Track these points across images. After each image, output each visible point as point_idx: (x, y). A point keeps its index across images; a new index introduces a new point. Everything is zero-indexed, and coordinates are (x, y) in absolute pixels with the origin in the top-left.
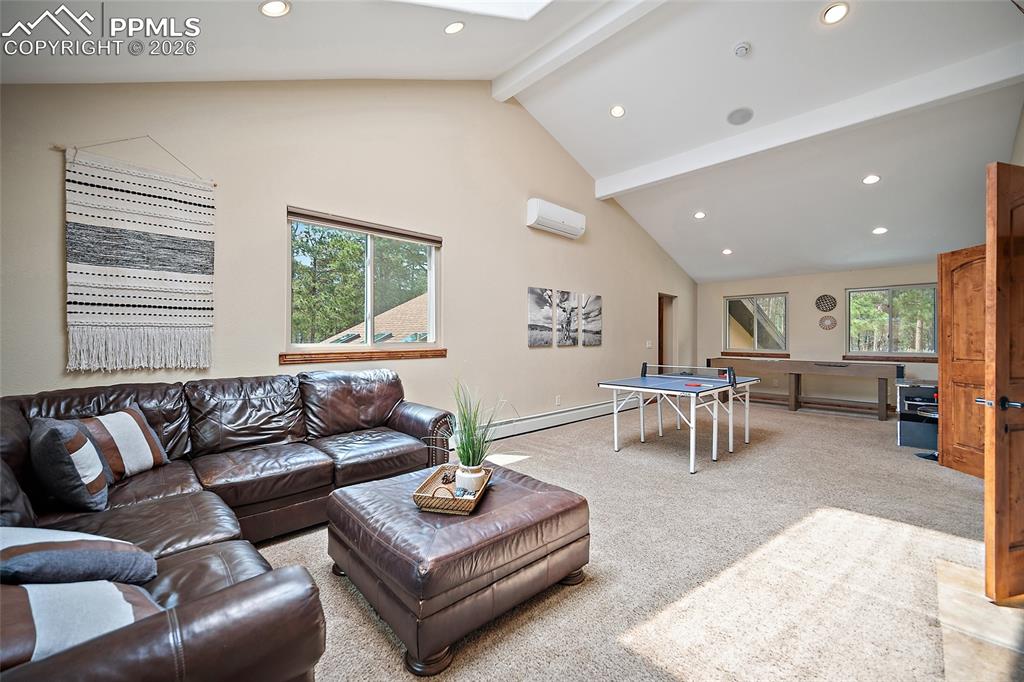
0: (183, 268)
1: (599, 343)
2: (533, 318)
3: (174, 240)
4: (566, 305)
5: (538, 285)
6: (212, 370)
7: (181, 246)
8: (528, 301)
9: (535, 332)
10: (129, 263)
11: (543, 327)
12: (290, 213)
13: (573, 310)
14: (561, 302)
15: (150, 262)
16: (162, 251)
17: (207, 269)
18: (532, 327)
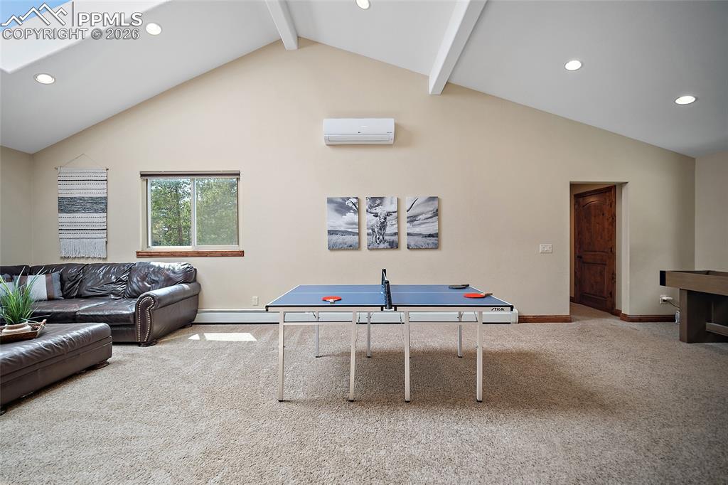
0: (96, 211)
1: (436, 247)
2: (332, 224)
3: (92, 199)
4: (378, 210)
5: (338, 195)
6: (108, 259)
7: (95, 201)
8: (327, 210)
9: (334, 237)
10: (77, 211)
11: (346, 232)
12: (142, 175)
13: (389, 214)
14: (371, 207)
15: (85, 210)
16: (88, 204)
17: (105, 210)
18: (331, 233)
